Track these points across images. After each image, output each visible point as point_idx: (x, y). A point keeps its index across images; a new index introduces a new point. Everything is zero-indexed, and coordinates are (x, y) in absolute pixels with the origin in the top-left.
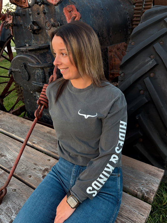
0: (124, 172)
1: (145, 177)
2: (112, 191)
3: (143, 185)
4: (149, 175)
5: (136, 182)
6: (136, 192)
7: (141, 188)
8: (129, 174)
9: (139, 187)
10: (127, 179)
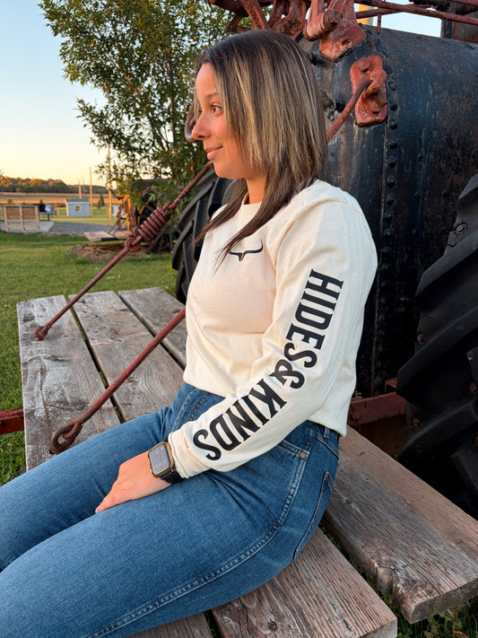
0: (378, 508)
1: (438, 544)
2: (263, 488)
3: (413, 559)
4: (453, 545)
5: (396, 545)
6: (376, 565)
7: (400, 563)
8: (390, 518)
9: (393, 559)
10: (374, 525)
